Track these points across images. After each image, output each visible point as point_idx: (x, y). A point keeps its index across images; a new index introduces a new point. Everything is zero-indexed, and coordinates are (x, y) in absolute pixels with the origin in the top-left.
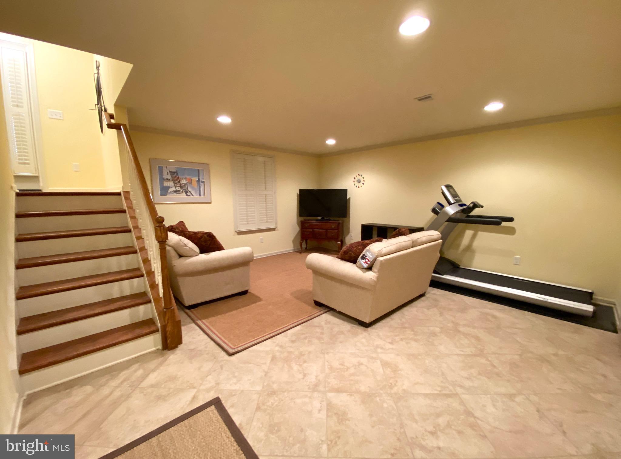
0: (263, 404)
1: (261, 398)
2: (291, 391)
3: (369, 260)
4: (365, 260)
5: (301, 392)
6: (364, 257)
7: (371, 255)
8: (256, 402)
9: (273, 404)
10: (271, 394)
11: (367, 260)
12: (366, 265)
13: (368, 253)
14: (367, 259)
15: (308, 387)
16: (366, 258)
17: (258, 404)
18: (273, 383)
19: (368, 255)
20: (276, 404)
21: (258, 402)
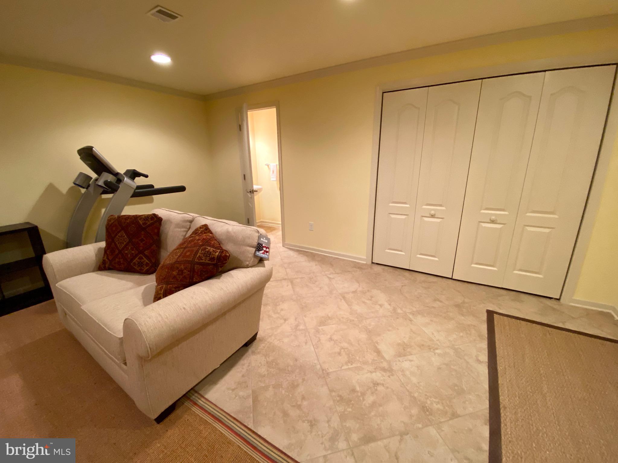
0: (446, 413)
1: (442, 420)
2: (408, 391)
3: (267, 246)
4: (263, 250)
5: (402, 380)
6: (261, 247)
7: (266, 240)
8: (451, 422)
9: (438, 403)
10: (428, 411)
11: (264, 249)
12: (267, 255)
13: (262, 239)
14: (264, 247)
15: (391, 376)
16: (262, 246)
17: (451, 419)
18: (411, 416)
19: (262, 241)
20: (434, 400)
21: (448, 420)
